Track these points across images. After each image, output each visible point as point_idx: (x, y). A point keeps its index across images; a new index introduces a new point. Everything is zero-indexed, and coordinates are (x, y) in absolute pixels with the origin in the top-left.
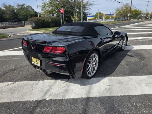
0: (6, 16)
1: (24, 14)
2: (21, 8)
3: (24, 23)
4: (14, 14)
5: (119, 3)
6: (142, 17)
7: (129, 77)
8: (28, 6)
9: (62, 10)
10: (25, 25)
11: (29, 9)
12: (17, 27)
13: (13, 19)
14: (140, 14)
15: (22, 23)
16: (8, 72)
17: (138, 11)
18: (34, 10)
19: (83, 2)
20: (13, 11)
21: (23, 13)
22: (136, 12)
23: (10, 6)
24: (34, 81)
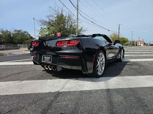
0: (2, 40)
1: (20, 39)
2: (18, 33)
3: (20, 46)
4: (10, 38)
5: (109, 31)
6: (129, 44)
7: (135, 76)
8: (25, 32)
9: (59, 34)
10: (20, 47)
11: (25, 34)
12: (12, 49)
13: (8, 43)
14: (127, 41)
15: (17, 46)
16: (11, 75)
17: (125, 38)
18: (30, 35)
19: (78, 28)
20: (10, 35)
21: (19, 37)
22: (123, 40)
23: (7, 31)
24: (42, 80)
